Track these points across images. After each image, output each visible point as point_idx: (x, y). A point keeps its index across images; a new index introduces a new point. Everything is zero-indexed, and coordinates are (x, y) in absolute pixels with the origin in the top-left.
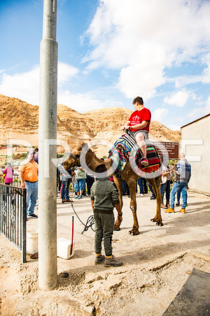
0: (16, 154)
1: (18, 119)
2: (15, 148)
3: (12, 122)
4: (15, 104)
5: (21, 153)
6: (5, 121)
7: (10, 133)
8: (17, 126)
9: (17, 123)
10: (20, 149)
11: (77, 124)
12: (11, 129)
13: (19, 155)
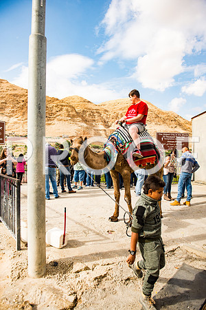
11: (92, 114)
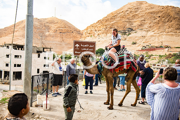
0: (168, 54)
1: (171, 23)
2: (167, 49)
3: (165, 27)
4: (169, 11)
5: (172, 53)
6: (160, 27)
7: (164, 37)
8: (170, 30)
9: (169, 27)
10: (172, 50)
12: (164, 33)
13: (170, 54)
